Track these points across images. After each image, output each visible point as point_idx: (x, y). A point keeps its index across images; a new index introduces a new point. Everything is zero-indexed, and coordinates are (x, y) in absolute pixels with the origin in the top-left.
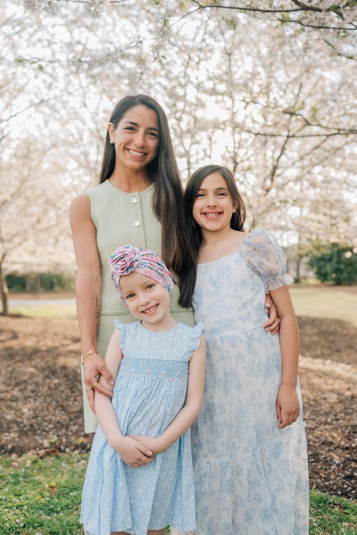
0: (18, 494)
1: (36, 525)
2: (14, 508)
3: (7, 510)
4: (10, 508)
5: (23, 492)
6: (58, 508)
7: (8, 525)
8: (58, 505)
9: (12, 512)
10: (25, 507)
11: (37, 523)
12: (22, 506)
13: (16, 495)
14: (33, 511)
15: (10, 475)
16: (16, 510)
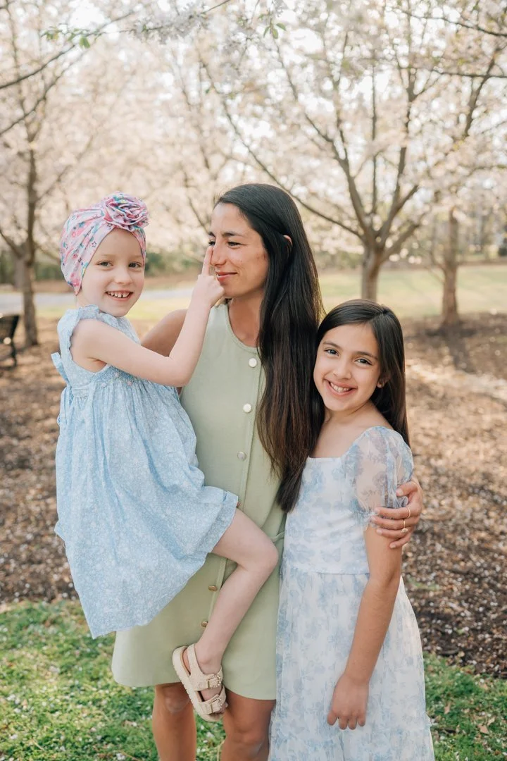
0: (95, 677)
1: (118, 739)
2: (90, 703)
3: (80, 706)
4: (84, 703)
5: (101, 674)
6: (147, 706)
7: (81, 739)
8: (147, 703)
9: (87, 712)
10: (104, 702)
11: (119, 737)
12: (100, 700)
13: (92, 679)
14: (113, 711)
15: (84, 638)
16: (92, 706)
